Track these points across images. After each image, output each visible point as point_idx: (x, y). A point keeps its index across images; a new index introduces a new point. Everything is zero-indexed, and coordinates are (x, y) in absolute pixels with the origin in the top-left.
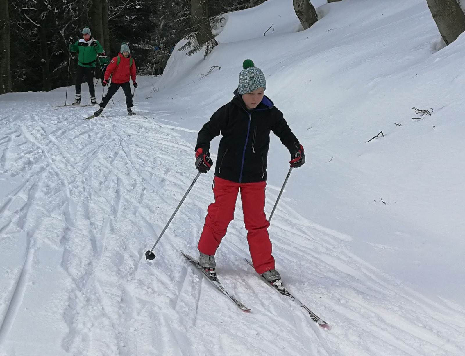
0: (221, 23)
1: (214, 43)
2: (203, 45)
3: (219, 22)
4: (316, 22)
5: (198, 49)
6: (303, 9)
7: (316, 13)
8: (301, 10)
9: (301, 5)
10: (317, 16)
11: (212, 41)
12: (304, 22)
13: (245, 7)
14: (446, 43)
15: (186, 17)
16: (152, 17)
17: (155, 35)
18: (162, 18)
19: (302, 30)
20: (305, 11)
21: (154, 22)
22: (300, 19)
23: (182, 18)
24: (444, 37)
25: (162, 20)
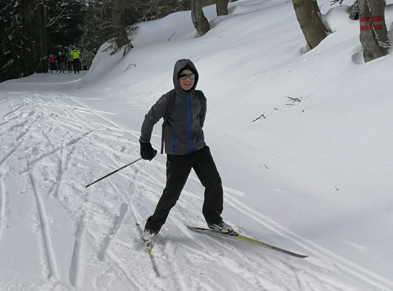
0: (136, 30)
1: (130, 46)
2: (122, 47)
3: (134, 30)
4: (209, 30)
5: (118, 50)
6: (199, 21)
7: (209, 24)
8: (197, 22)
9: (197, 17)
10: (209, 26)
11: (129, 45)
12: (200, 31)
13: (152, 19)
14: (310, 48)
15: (109, 26)
16: (79, 26)
17: (81, 39)
18: (86, 26)
19: (198, 37)
20: (201, 22)
21: (80, 29)
22: (196, 28)
23: (106, 27)
24: (309, 43)
25: (86, 28)
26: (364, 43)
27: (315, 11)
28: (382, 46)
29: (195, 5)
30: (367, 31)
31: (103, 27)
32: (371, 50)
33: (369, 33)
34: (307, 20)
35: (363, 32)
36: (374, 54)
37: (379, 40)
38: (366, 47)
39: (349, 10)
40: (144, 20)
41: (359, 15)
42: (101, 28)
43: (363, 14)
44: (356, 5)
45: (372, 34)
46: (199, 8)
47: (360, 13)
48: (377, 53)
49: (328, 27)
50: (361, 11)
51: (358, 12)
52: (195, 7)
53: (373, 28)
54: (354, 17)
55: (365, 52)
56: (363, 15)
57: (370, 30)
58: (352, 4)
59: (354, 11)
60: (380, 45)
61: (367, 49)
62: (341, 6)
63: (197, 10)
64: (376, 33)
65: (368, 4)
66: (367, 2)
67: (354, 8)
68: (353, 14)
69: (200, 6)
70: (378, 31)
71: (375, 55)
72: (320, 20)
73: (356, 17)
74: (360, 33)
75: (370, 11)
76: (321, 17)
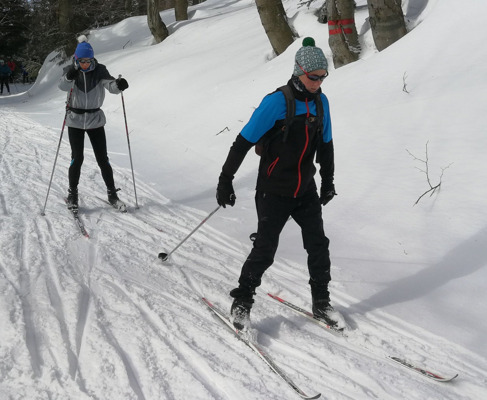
2: (70, 57)
4: (167, 37)
5: (67, 60)
6: (156, 26)
7: (167, 30)
8: (154, 28)
9: (154, 22)
10: (168, 31)
12: (157, 38)
13: (104, 24)
14: (276, 54)
15: (56, 33)
16: (23, 34)
17: (26, 48)
18: (31, 34)
19: (156, 44)
20: (158, 28)
21: (25, 37)
22: (153, 35)
23: (52, 34)
24: (275, 49)
25: (32, 35)
26: (333, 48)
27: (281, 14)
28: (352, 51)
29: (152, 9)
30: (336, 35)
31: (50, 34)
32: (341, 56)
33: (338, 37)
34: (272, 24)
35: (332, 36)
36: (344, 59)
37: (349, 45)
38: (336, 53)
39: (317, 13)
40: (96, 26)
41: (328, 18)
42: (48, 36)
43: (331, 17)
44: (325, 7)
45: (342, 38)
46: (156, 13)
47: (329, 16)
48: (347, 58)
49: (295, 32)
50: (330, 13)
51: (327, 15)
52: (151, 11)
53: (342, 32)
54: (323, 20)
55: (335, 57)
56: (332, 19)
57: (339, 34)
58: (321, 6)
59: (323, 14)
60: (351, 50)
61: (337, 55)
62: (308, 9)
63: (154, 15)
64: (345, 37)
65: (337, 6)
66: (336, 4)
67: (322, 11)
68: (322, 17)
69: (157, 10)
70: (347, 34)
71: (345, 61)
72: (286, 23)
73: (324, 20)
74: (329, 38)
75: (339, 14)
76: (287, 21)
